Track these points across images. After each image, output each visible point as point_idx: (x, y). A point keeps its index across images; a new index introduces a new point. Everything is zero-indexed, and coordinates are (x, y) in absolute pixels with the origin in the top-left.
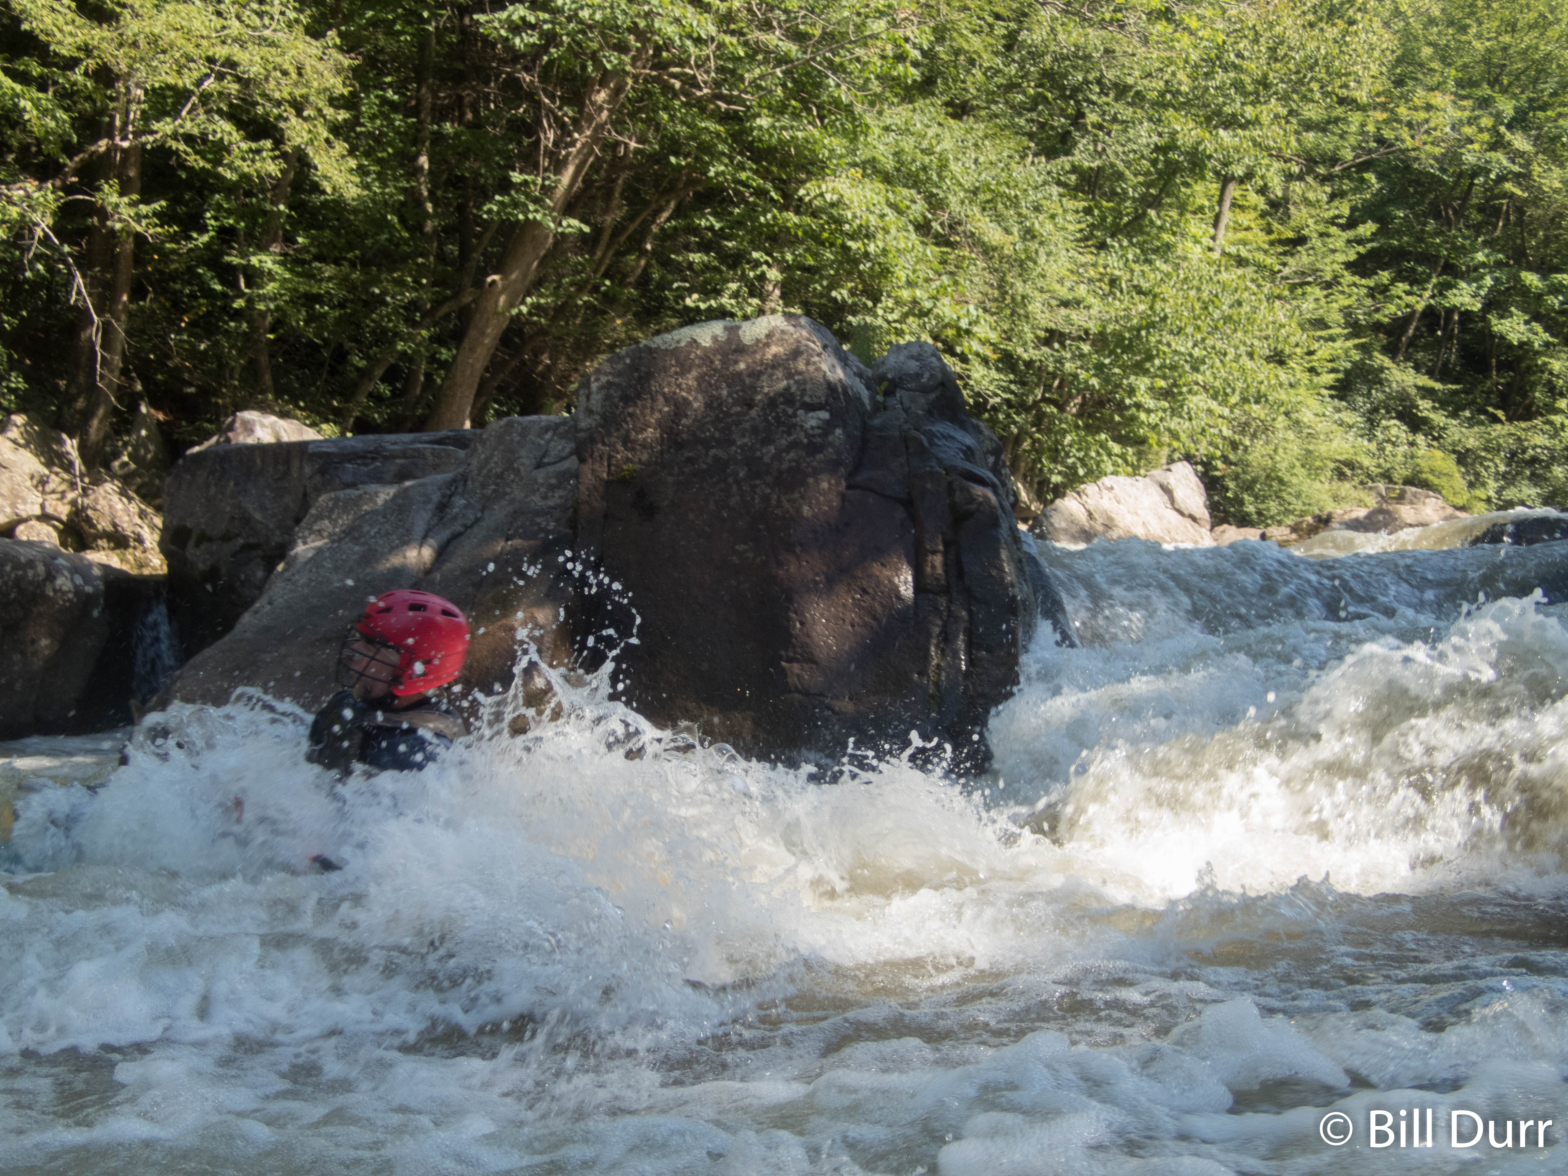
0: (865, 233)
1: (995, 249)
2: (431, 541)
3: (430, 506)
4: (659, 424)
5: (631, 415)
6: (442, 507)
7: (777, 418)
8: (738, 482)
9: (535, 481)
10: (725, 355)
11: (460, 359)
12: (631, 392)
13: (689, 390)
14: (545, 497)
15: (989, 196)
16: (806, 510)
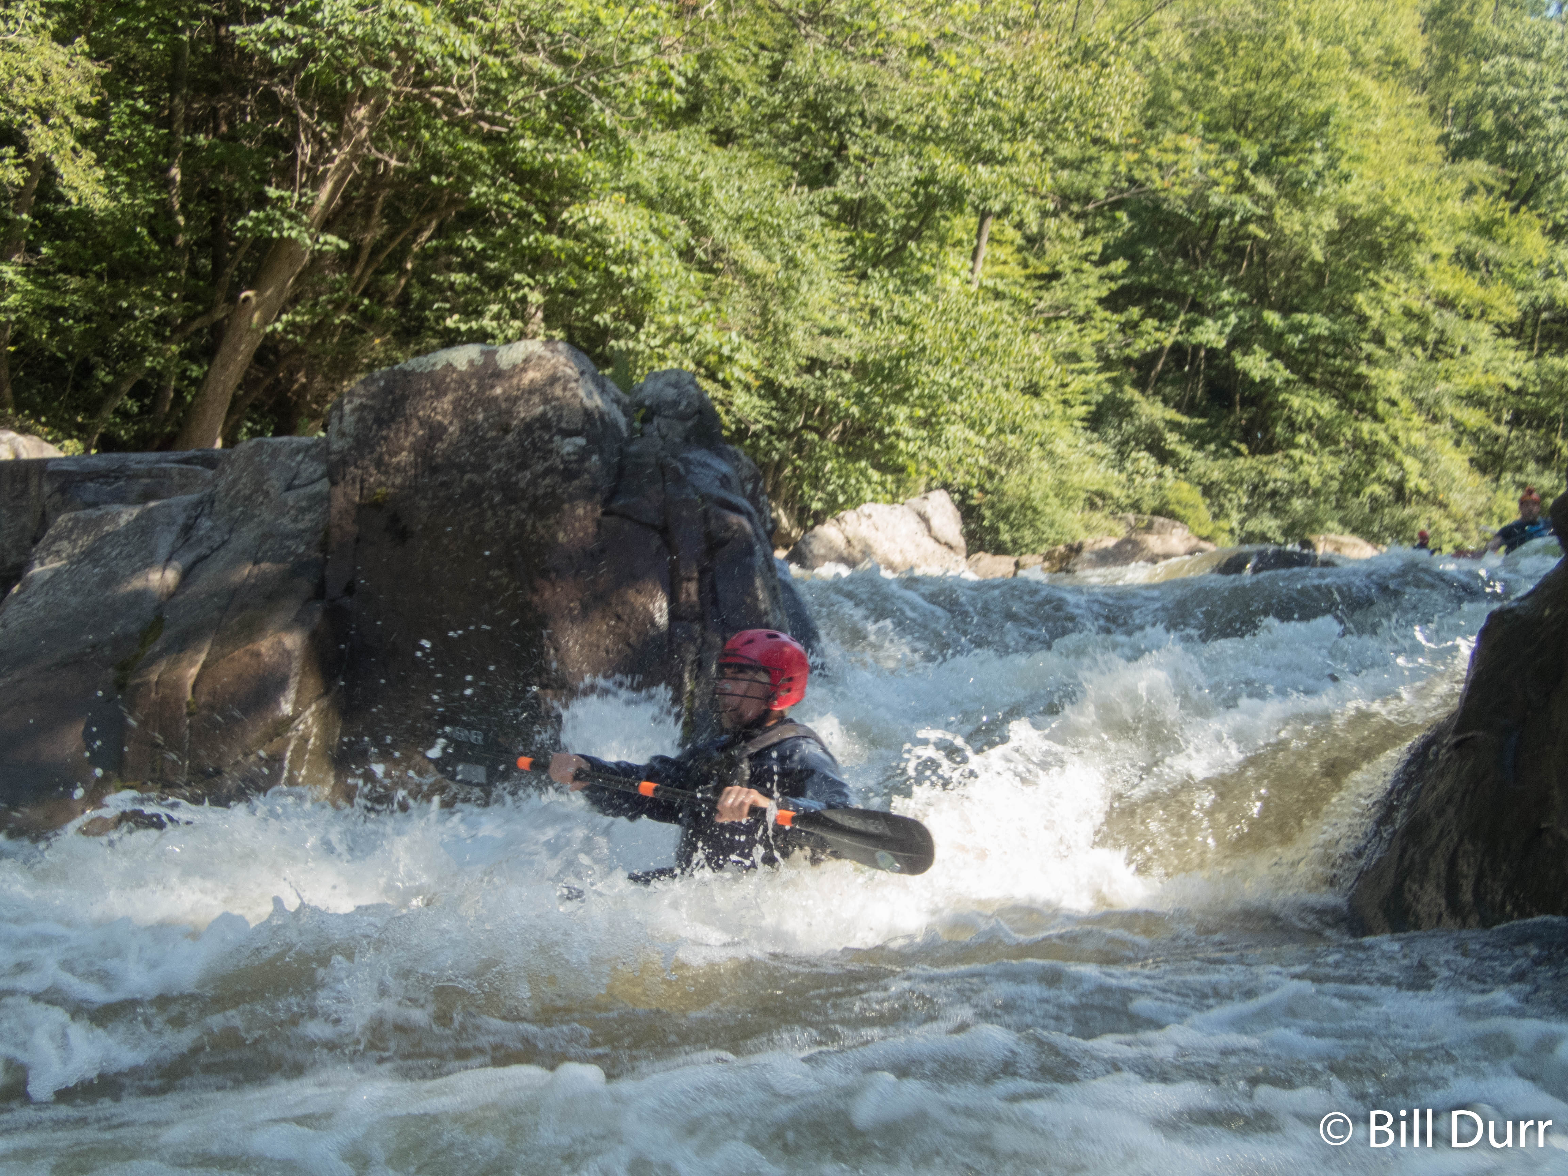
0: (628, 258)
1: (757, 277)
2: (175, 564)
3: (176, 528)
4: (413, 448)
5: (385, 438)
6: (187, 529)
7: (533, 443)
8: (493, 507)
9: (285, 504)
10: (481, 379)
11: (211, 376)
12: (385, 415)
13: (445, 414)
14: (295, 520)
15: (752, 224)
16: (561, 536)
